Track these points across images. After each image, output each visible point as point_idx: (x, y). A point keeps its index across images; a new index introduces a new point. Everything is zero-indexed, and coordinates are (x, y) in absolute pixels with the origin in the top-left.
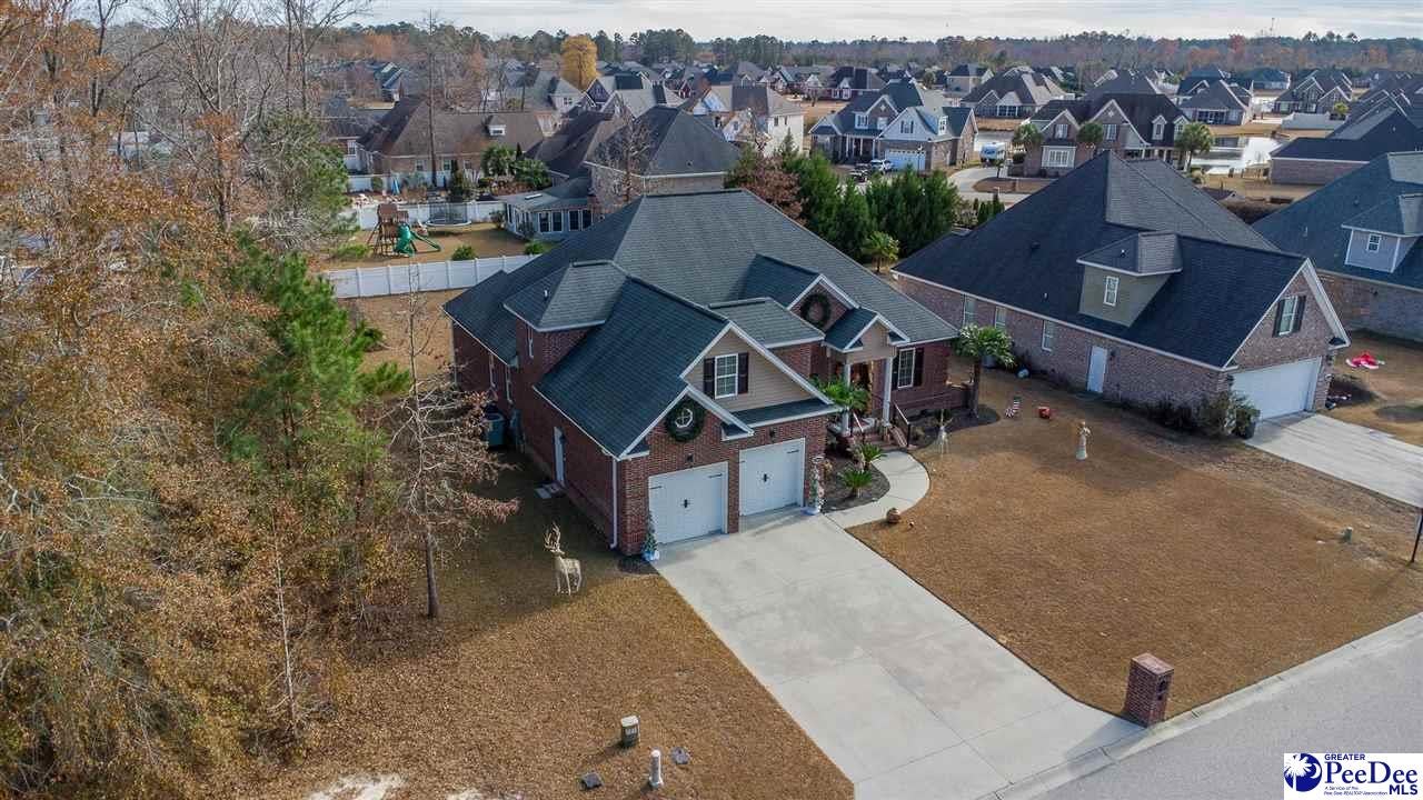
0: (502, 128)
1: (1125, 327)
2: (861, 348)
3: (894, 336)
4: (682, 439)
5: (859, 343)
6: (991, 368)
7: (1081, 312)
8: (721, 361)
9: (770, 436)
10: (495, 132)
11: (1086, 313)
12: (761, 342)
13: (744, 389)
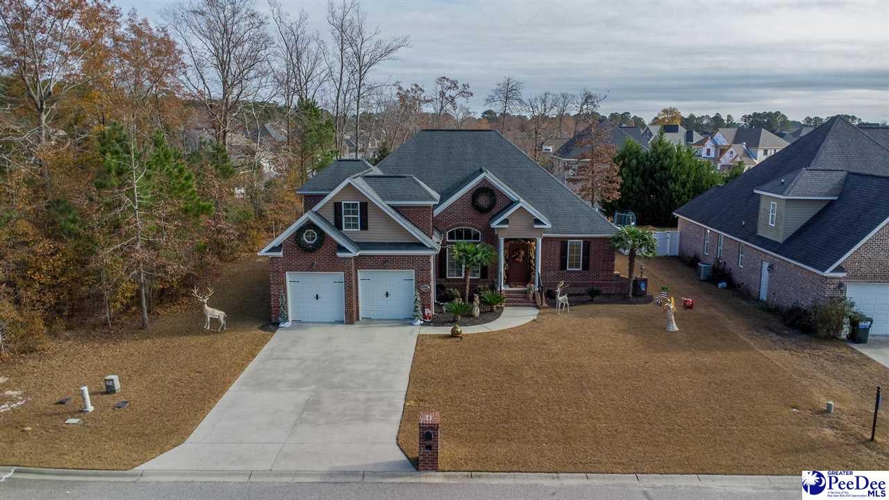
0: (551, 148)
1: (778, 243)
2: (507, 226)
3: (537, 221)
4: (308, 250)
5: (506, 221)
6: (704, 281)
7: (758, 234)
8: (347, 205)
9: (384, 264)
10: (546, 150)
11: (760, 234)
12: (383, 199)
13: (364, 226)
